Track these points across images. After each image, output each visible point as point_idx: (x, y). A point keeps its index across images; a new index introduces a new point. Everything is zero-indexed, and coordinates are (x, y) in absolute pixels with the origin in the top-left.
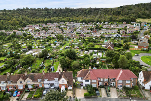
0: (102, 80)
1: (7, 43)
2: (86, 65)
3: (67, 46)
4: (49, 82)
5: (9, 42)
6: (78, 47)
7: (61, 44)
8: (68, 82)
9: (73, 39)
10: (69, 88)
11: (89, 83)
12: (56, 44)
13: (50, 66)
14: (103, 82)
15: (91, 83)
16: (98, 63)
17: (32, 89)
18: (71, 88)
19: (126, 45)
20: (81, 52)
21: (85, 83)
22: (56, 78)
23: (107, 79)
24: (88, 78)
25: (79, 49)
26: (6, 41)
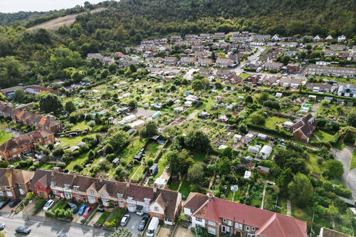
0: (230, 223)
1: (100, 84)
2: (220, 176)
3: (205, 111)
4: (134, 202)
5: (104, 83)
6: (226, 119)
7: (194, 104)
8: (165, 211)
9: (229, 88)
10: (166, 222)
11: (203, 223)
12: (186, 100)
13: (150, 164)
14: (232, 228)
15: (206, 225)
16: (248, 175)
17: (108, 207)
18: (171, 223)
19: (344, 134)
20: (229, 134)
21: (194, 221)
22: (148, 197)
23: (241, 226)
24: (200, 214)
25: (227, 122)
26: (98, 79)
